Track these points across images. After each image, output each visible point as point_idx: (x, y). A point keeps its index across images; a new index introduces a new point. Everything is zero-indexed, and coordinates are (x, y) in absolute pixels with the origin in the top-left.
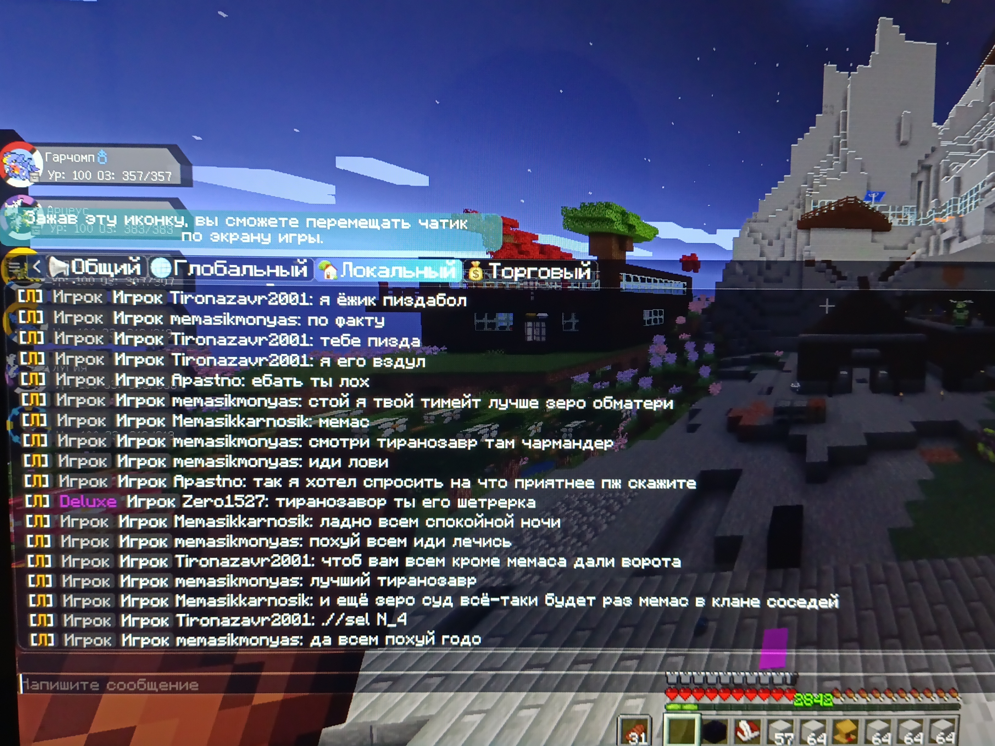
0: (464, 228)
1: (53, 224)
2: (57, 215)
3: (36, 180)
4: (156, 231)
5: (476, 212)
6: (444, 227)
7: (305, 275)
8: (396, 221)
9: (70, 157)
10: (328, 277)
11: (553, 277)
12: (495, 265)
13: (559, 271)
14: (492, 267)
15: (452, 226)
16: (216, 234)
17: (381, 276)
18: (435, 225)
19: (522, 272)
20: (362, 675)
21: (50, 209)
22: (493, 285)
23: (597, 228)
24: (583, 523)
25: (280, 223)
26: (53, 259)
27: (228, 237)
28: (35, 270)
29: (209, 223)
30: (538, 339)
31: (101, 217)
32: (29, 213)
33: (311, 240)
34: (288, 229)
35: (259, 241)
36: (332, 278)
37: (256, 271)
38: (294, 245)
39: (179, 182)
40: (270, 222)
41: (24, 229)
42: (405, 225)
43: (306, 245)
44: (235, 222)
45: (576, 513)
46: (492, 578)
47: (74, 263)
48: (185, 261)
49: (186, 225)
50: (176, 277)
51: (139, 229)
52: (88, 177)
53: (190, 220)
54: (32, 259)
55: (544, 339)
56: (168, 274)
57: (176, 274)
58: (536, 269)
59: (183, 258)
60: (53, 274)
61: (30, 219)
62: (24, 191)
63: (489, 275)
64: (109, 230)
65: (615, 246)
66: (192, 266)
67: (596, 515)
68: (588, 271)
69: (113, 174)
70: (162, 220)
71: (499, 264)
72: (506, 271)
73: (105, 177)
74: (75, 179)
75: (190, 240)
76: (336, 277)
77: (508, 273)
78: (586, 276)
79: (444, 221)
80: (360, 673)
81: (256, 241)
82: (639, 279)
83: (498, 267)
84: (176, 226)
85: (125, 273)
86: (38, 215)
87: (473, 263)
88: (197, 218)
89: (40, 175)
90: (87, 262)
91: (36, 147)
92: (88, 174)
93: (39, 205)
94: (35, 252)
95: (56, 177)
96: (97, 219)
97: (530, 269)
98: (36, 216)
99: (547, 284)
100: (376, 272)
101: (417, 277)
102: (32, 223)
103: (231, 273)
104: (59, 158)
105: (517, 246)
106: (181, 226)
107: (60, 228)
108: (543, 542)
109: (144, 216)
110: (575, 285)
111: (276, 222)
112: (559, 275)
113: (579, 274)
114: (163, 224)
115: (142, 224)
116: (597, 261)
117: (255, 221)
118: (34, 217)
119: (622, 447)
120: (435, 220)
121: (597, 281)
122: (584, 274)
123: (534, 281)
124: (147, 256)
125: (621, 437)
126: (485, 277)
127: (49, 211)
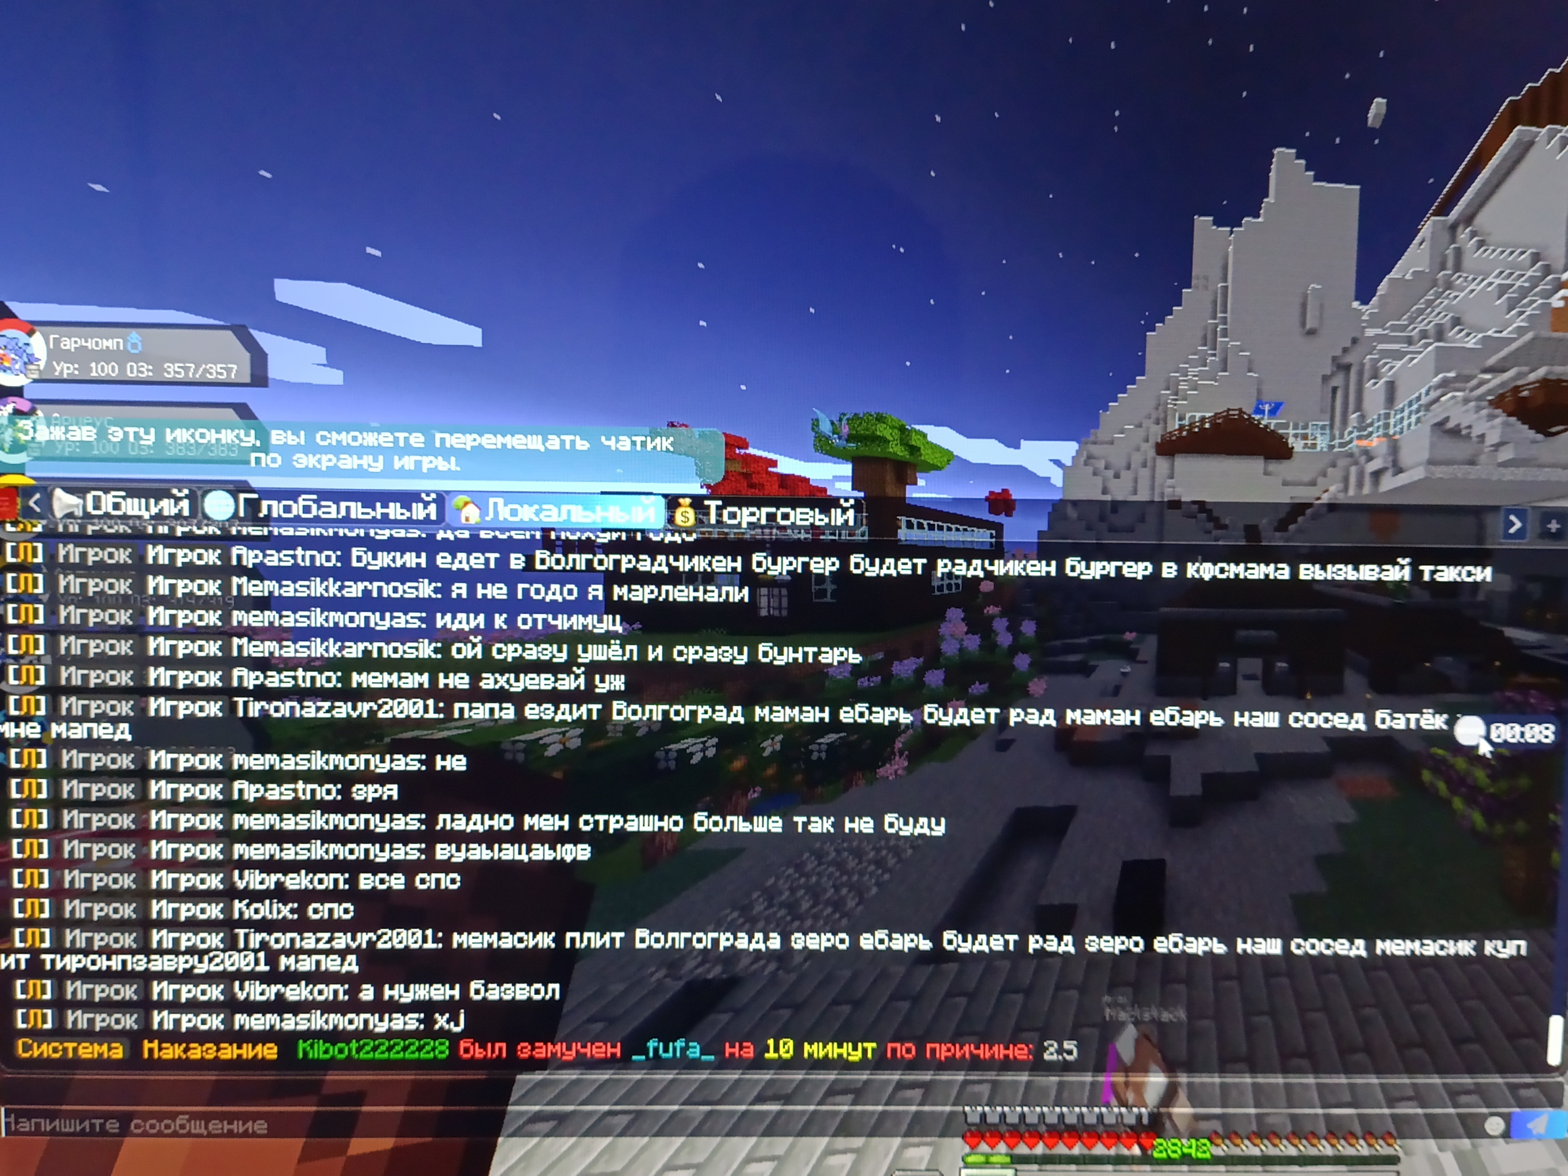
0: (668, 450)
1: (60, 441)
2: (66, 427)
3: (36, 376)
4: (212, 451)
5: (686, 426)
6: (639, 448)
7: (433, 517)
8: (568, 438)
9: (86, 342)
11: (799, 523)
12: (713, 504)
13: (807, 513)
14: (708, 507)
15: (650, 446)
16: (302, 456)
17: (545, 520)
18: (625, 444)
19: (753, 514)
20: (511, 1112)
21: (56, 418)
22: (710, 533)
23: (865, 451)
24: (843, 885)
25: (396, 439)
26: (59, 493)
27: (319, 461)
28: (32, 508)
29: (291, 439)
30: (776, 613)
31: (131, 430)
32: (24, 423)
33: (441, 464)
34: (408, 450)
35: (365, 467)
37: (361, 510)
38: (417, 473)
39: (247, 379)
40: (381, 439)
41: (17, 447)
42: (582, 445)
43: (434, 474)
44: (331, 439)
45: (831, 869)
46: (707, 966)
47: (89, 497)
48: (255, 496)
49: (258, 444)
50: (241, 520)
51: (187, 449)
52: (113, 371)
53: (263, 435)
54: (27, 492)
55: (785, 613)
56: (229, 515)
57: (242, 514)
58: (773, 510)
59: (252, 491)
60: (59, 514)
61: (26, 433)
62: (18, 392)
63: (705, 519)
64: (143, 450)
65: (890, 477)
66: (265, 504)
67: (861, 874)
68: (851, 513)
69: (150, 367)
70: (222, 436)
71: (720, 503)
72: (729, 513)
73: (138, 371)
74: (94, 374)
75: (263, 465)
76: (478, 520)
77: (733, 516)
78: (847, 521)
79: (639, 439)
80: (510, 1108)
81: (360, 466)
82: (926, 526)
83: (718, 508)
84: (243, 444)
85: (166, 513)
86: (38, 427)
87: (681, 501)
88: (274, 432)
89: (42, 368)
90: (109, 496)
91: (36, 328)
92: (113, 367)
93: (39, 412)
94: (32, 482)
95: (66, 371)
96: (126, 434)
97: (764, 510)
98: (34, 428)
99: (789, 531)
100: (537, 513)
102: (28, 438)
103: (324, 513)
104: (69, 344)
105: (746, 476)
106: (250, 445)
107: (69, 446)
108: (782, 912)
109: (196, 430)
110: (831, 534)
111: (391, 439)
112: (807, 520)
113: (837, 518)
114: (224, 442)
115: (192, 441)
116: (864, 498)
117: (360, 437)
118: (31, 431)
119: (899, 772)
120: (625, 438)
121: (864, 528)
122: (845, 517)
123: (771, 528)
124: (199, 488)
125: (897, 758)
126: (699, 522)
127: (54, 422)
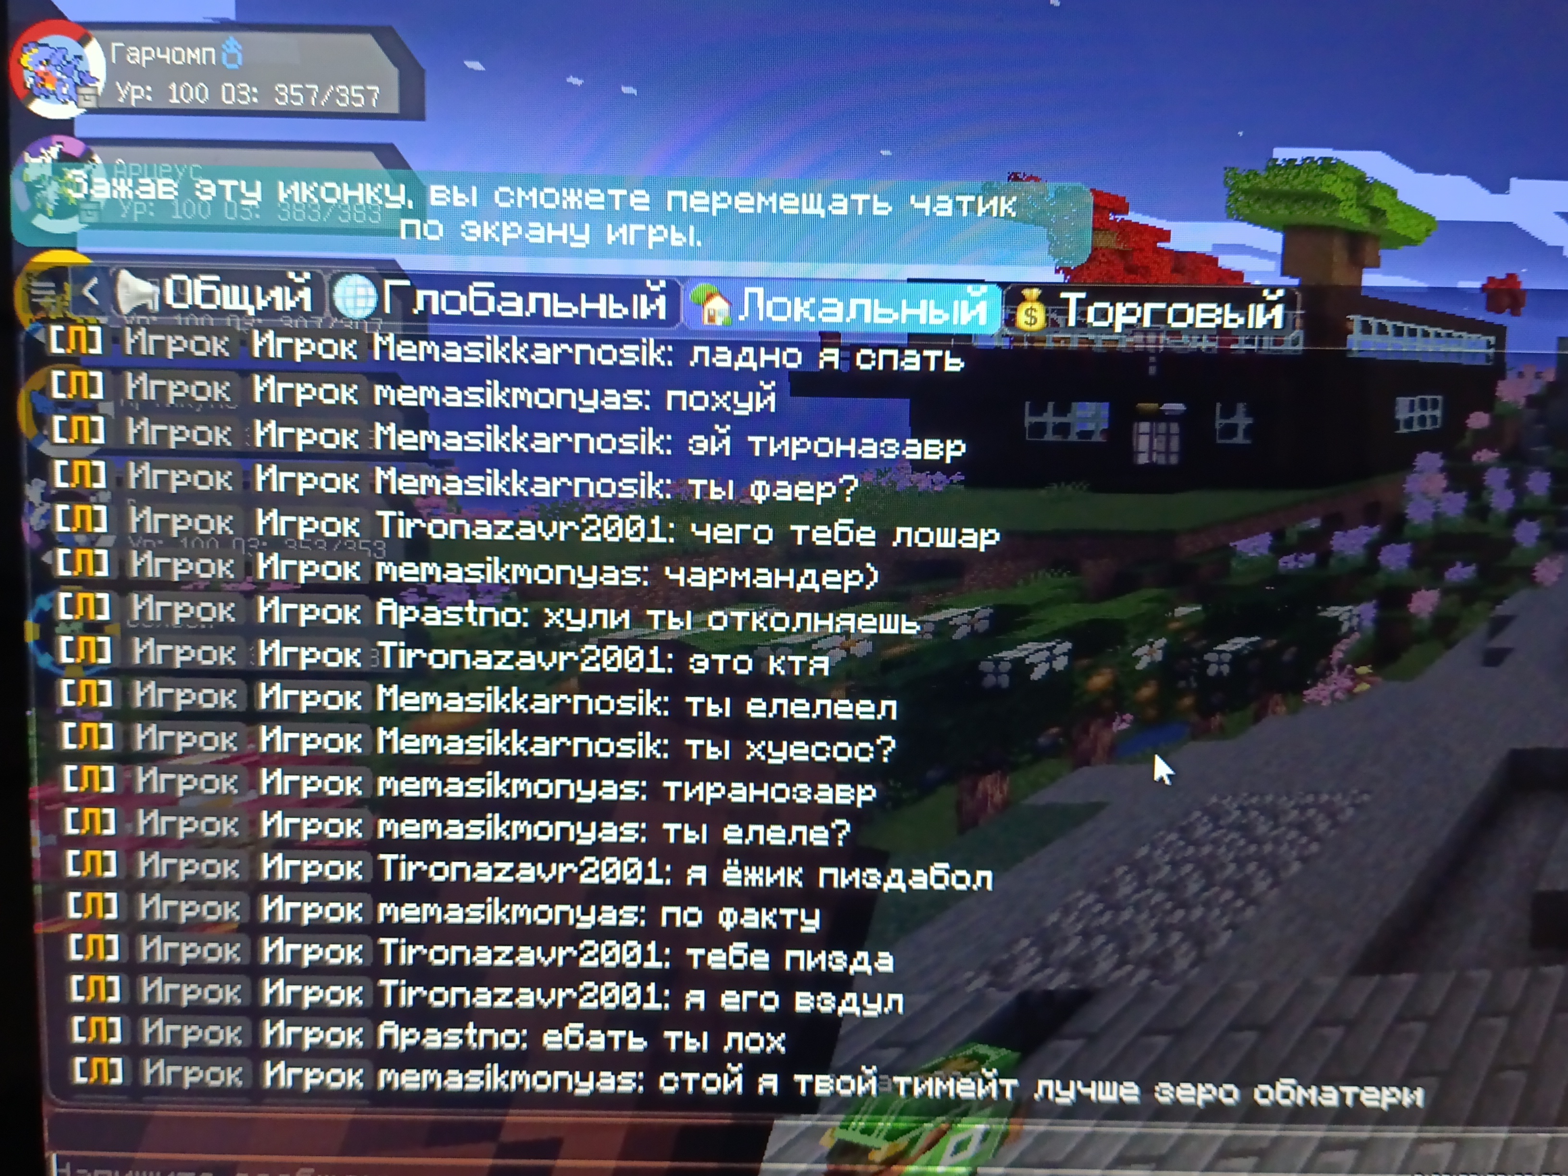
0: (1008, 216)
1: (126, 200)
2: (135, 179)
3: (92, 104)
4: (344, 216)
5: (1036, 179)
6: (965, 213)
7: (662, 315)
8: (860, 198)
9: (163, 52)
10: (711, 319)
11: (1199, 325)
12: (1073, 297)
13: (1212, 311)
14: (1067, 301)
15: (981, 210)
16: (474, 223)
17: (825, 320)
18: (945, 208)
19: (1131, 312)
20: (767, 1170)
21: (120, 167)
22: (1067, 340)
23: (1302, 215)
24: (1249, 859)
25: (610, 200)
26: (125, 276)
27: (499, 232)
28: (87, 299)
29: (459, 199)
30: (1161, 460)
31: (228, 184)
32: (75, 174)
33: (677, 239)
34: (628, 215)
35: (565, 241)
36: (719, 322)
37: (557, 305)
38: (640, 249)
39: (395, 109)
40: (588, 199)
41: (64, 209)
42: (881, 208)
43: (665, 250)
44: (515, 198)
45: (1234, 835)
46: (1049, 971)
47: (169, 284)
48: (407, 283)
49: (410, 205)
50: (386, 317)
51: (308, 211)
52: (202, 96)
53: (418, 193)
54: (81, 274)
55: (1174, 460)
56: (368, 312)
57: (387, 310)
58: (1162, 306)
59: (403, 276)
60: (125, 308)
61: (78, 188)
62: (65, 127)
63: (1060, 320)
64: (246, 214)
65: (1339, 253)
66: (421, 294)
67: (1277, 841)
68: (1278, 311)
69: (255, 90)
70: (359, 193)
71: (1083, 295)
72: (1097, 310)
73: (238, 95)
74: (174, 101)
75: (418, 237)
76: (728, 320)
77: (1102, 314)
78: (1272, 322)
79: (965, 199)
80: (764, 1166)
81: (557, 239)
82: (1390, 329)
83: (1079, 301)
84: (388, 206)
85: (279, 307)
86: (96, 180)
87: (1026, 292)
88: (433, 188)
89: (100, 91)
90: (197, 282)
91: (91, 32)
92: (202, 90)
93: (96, 158)
94: (86, 260)
95: (134, 97)
96: (221, 190)
97: (1149, 306)
98: (90, 182)
99: (1185, 338)
100: (814, 310)
101: (904, 321)
102: (80, 196)
103: (504, 309)
104: (139, 56)
105: (1123, 254)
106: (399, 206)
107: (140, 208)
108: (1159, 897)
109: (320, 183)
110: (1248, 342)
111: (602, 199)
112: (1212, 320)
113: (1257, 316)
114: (361, 201)
115: (316, 201)
116: (1299, 287)
117: (557, 195)
118: (85, 185)
119: (1338, 695)
120: (946, 198)
121: (1299, 333)
122: (1269, 316)
123: (1158, 332)
124: (326, 271)
125: (1335, 674)
126: (1052, 324)
127: (116, 172)
